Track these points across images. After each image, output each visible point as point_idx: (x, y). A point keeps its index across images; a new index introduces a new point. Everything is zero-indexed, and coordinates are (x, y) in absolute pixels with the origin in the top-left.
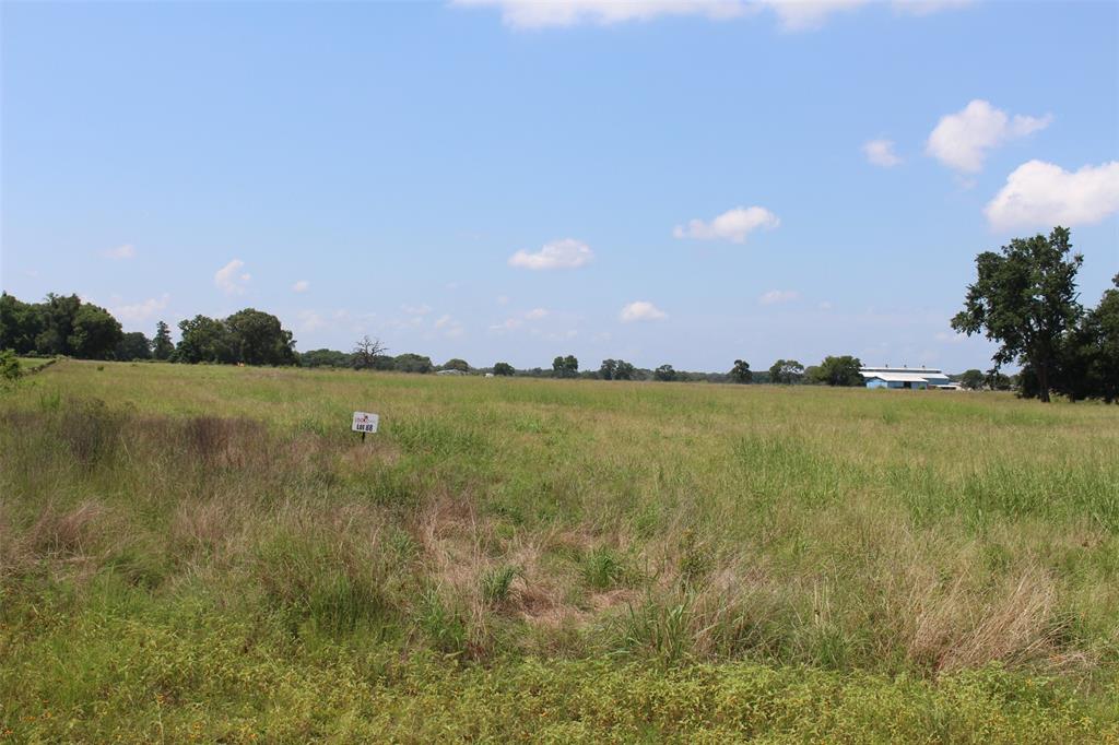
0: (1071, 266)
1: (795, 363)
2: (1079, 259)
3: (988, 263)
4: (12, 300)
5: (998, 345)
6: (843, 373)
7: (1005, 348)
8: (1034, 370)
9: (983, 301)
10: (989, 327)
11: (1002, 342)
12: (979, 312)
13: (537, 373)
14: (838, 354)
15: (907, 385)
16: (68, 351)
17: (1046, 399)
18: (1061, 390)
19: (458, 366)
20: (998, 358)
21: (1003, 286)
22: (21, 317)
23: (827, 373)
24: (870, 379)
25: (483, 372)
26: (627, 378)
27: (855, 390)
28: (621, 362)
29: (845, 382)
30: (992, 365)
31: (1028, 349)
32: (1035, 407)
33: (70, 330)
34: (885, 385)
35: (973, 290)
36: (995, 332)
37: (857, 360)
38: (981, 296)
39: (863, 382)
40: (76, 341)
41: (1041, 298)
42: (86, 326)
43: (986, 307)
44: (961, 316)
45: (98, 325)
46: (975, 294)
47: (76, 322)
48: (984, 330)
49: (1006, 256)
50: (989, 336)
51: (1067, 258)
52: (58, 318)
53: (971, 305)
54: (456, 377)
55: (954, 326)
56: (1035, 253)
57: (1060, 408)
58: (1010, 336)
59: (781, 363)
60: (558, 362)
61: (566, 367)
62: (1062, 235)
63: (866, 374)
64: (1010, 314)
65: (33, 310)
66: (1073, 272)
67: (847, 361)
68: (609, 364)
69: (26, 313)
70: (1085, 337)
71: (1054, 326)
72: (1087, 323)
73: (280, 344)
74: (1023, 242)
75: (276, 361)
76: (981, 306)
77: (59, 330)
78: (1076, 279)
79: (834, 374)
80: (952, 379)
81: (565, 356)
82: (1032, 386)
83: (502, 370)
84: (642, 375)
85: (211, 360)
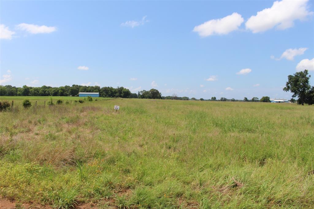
0: (308, 77)
1: (257, 98)
2: (310, 76)
3: (290, 77)
4: (112, 88)
5: (293, 94)
6: (266, 100)
7: (294, 94)
8: (300, 99)
9: (289, 85)
10: (291, 90)
11: (294, 93)
12: (289, 87)
13: (209, 100)
14: (265, 96)
15: (280, 102)
16: (121, 97)
17: (303, 105)
18: (306, 103)
19: (194, 99)
20: (293, 96)
21: (293, 82)
22: (113, 91)
23: (263, 100)
24: (272, 101)
25: (199, 100)
26: (225, 101)
27: (269, 103)
28: (224, 98)
29: (266, 101)
30: (292, 98)
31: (299, 94)
32: (301, 106)
33: (121, 93)
34: (275, 102)
35: (287, 83)
36: (292, 91)
37: (269, 97)
38: (289, 84)
39: (270, 101)
40: (122, 95)
41: (301, 84)
42: (124, 92)
43: (290, 86)
44: (285, 88)
45: (126, 92)
46: (288, 84)
47: (122, 91)
48: (290, 91)
49: (294, 76)
50: (291, 92)
51: (307, 76)
52: (119, 91)
53: (287, 86)
54: (194, 101)
55: (284, 90)
56: (301, 75)
57: (306, 107)
58: (295, 92)
59: (254, 98)
60: (212, 98)
61: (214, 99)
62: (306, 71)
63: (271, 100)
64: (294, 87)
65: (115, 90)
66: (309, 79)
67: (267, 97)
68: (222, 98)
69: (114, 90)
70: (311, 92)
71: (304, 90)
72: (312, 89)
73: (159, 95)
74: (298, 73)
75: (157, 98)
76: (289, 86)
77: (119, 93)
78: (309, 80)
79: (264, 100)
80: (289, 101)
81: (214, 97)
82: (300, 102)
83: (202, 100)
84: (229, 100)
85: (147, 98)
